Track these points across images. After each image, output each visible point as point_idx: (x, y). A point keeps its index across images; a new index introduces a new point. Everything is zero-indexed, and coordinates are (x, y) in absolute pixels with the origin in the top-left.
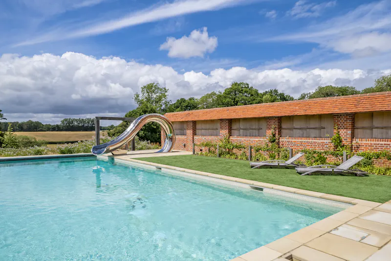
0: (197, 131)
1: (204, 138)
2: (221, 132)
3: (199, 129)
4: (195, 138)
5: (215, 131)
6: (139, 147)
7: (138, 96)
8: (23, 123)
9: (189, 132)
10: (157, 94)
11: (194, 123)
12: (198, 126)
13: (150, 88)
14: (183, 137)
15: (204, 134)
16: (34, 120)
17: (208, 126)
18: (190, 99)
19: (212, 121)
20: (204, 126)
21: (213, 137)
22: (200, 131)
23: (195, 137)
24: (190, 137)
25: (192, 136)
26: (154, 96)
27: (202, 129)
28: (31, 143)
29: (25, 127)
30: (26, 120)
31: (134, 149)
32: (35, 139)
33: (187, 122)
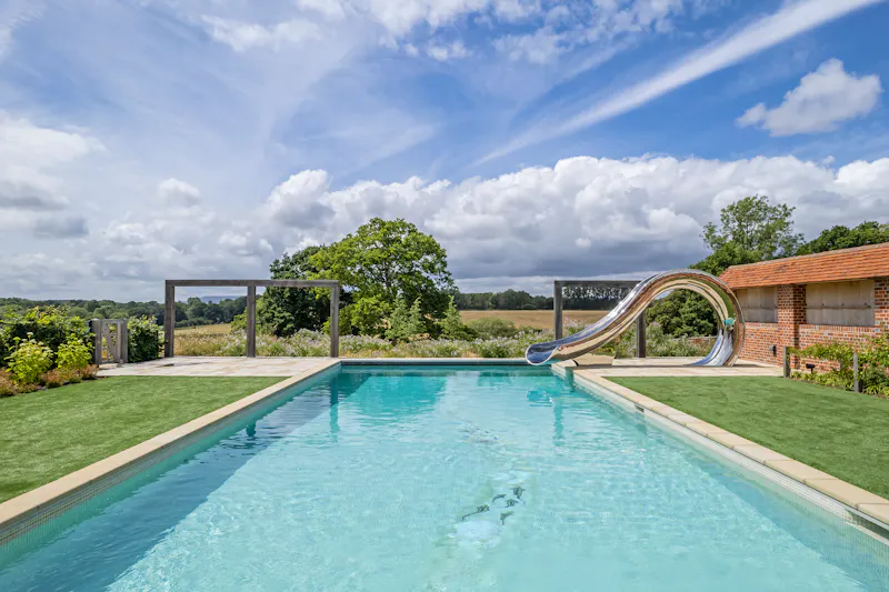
0: (808, 312)
1: (826, 333)
2: (878, 316)
3: (812, 308)
4: (801, 330)
5: (862, 313)
6: (661, 348)
7: (712, 230)
8: (498, 295)
9: (786, 315)
10: (764, 223)
11: (800, 290)
12: (812, 299)
13: (746, 210)
14: (771, 328)
15: (829, 322)
16: (516, 289)
17: (840, 299)
18: (863, 227)
19: (852, 284)
20: (827, 299)
21: (854, 331)
22: (817, 312)
23: (803, 330)
24: (789, 330)
25: (792, 327)
26: (755, 226)
27: (823, 307)
28: (506, 331)
29: (501, 303)
30: (503, 290)
31: (642, 353)
32: (512, 324)
33: (779, 286)
